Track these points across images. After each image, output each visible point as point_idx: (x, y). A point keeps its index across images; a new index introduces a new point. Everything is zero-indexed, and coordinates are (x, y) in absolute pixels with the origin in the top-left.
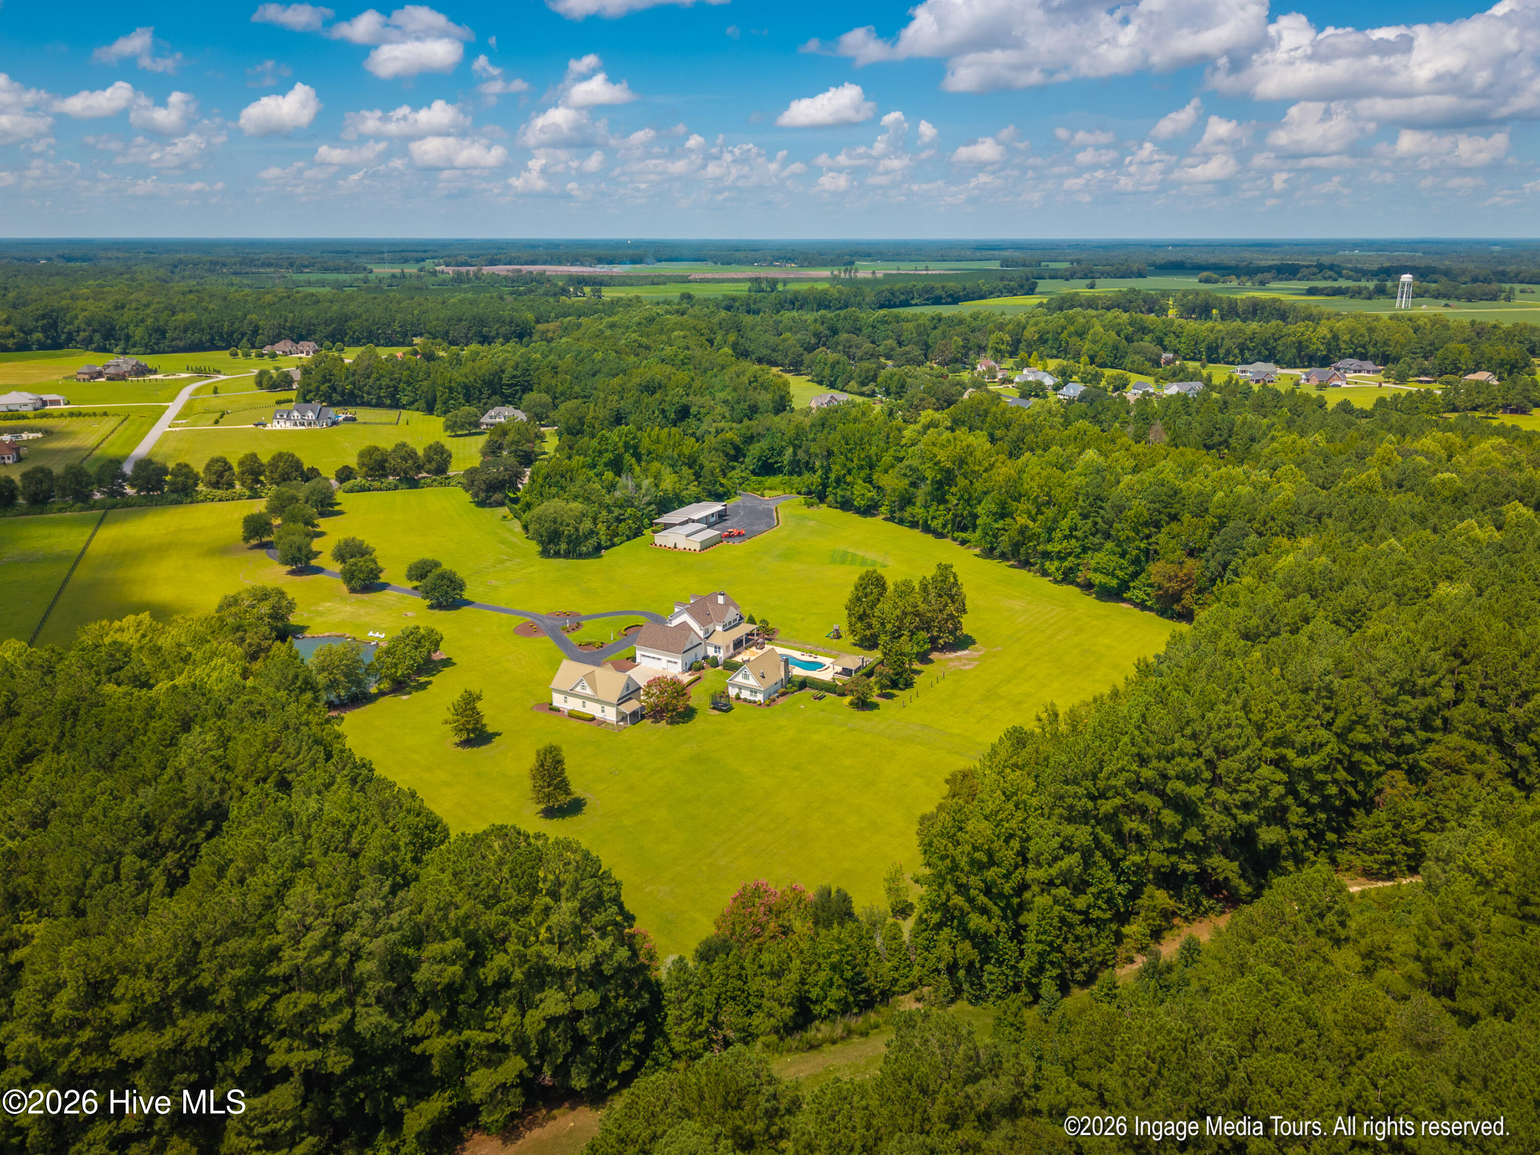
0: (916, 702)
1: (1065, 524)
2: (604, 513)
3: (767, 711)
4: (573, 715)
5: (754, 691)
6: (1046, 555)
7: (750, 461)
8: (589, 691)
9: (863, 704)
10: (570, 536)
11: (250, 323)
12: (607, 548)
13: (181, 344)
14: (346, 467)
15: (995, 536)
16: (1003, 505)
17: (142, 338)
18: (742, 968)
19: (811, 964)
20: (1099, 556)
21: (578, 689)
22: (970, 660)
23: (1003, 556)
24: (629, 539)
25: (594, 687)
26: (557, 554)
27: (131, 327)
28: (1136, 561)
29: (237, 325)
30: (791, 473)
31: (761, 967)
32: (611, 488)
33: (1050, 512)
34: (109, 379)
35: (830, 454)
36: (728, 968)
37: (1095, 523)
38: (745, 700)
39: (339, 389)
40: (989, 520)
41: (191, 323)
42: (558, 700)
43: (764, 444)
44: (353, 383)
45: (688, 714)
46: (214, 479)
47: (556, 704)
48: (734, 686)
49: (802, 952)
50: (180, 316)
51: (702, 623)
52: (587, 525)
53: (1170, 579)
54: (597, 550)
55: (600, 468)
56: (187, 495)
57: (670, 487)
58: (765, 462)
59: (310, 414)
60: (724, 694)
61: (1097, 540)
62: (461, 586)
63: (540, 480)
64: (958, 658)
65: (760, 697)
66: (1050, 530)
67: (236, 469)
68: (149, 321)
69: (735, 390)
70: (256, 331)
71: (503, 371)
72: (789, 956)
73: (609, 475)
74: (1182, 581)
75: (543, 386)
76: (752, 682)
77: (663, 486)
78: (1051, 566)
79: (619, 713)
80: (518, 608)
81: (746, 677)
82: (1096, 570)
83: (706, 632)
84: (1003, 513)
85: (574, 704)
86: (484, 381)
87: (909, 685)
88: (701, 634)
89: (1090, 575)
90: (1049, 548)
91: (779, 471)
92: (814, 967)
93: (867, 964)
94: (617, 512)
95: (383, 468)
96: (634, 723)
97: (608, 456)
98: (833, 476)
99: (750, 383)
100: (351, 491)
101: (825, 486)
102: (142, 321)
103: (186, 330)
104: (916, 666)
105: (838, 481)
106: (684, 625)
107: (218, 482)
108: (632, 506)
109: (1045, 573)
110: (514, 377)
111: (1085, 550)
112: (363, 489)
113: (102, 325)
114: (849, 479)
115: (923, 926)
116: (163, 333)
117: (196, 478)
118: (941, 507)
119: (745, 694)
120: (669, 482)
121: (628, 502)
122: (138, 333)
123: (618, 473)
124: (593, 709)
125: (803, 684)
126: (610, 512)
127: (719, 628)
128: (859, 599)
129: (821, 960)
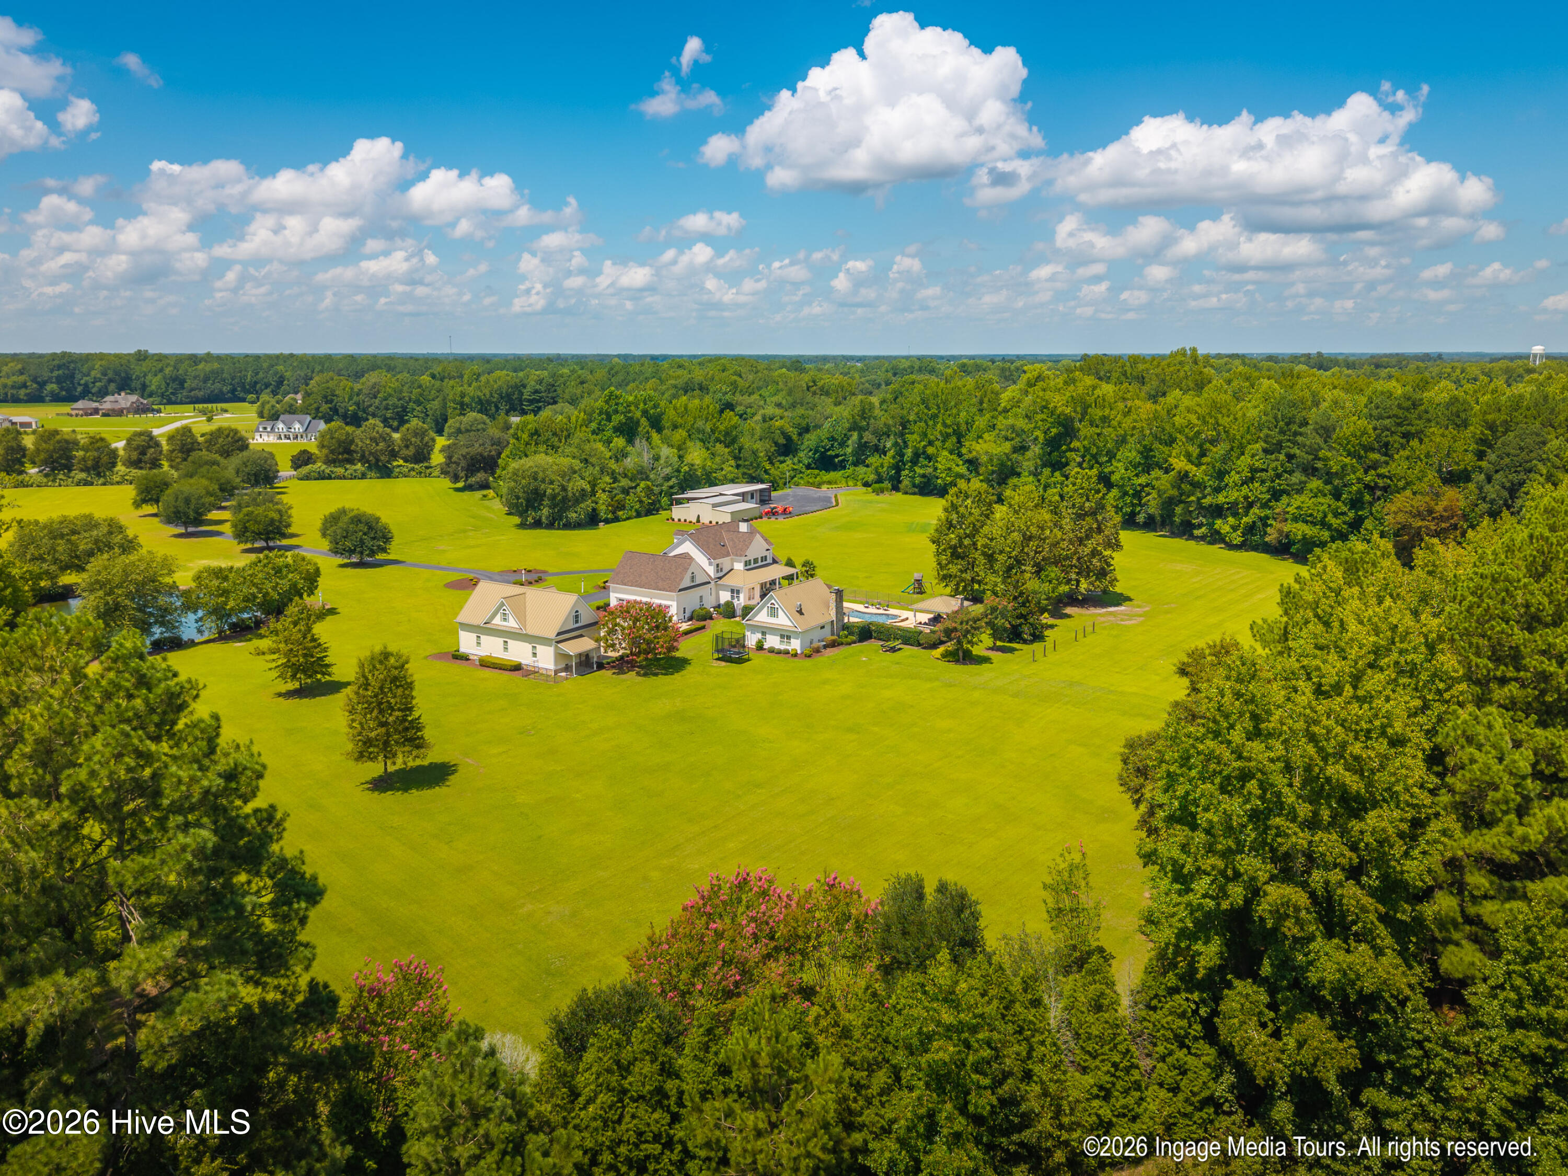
0: (1052, 657)
1: (1244, 462)
2: (608, 479)
3: (808, 663)
4: (486, 664)
5: (786, 636)
6: (1218, 511)
7: (804, 455)
8: (512, 623)
9: (963, 657)
10: (554, 497)
11: (276, 373)
12: (607, 521)
13: (200, 394)
14: (305, 452)
15: (1137, 495)
16: (1147, 452)
17: (159, 387)
18: (668, 1071)
19: (871, 1067)
20: (1297, 501)
21: (497, 621)
22: (1131, 617)
23: (1150, 525)
24: (639, 515)
25: (521, 617)
26: (537, 524)
27: (149, 377)
28: (1356, 503)
29: (261, 375)
30: (855, 464)
31: (724, 1070)
32: (620, 455)
33: (1219, 450)
34: (104, 415)
35: (904, 424)
36: (624, 1069)
37: (1290, 457)
38: (772, 651)
39: (341, 411)
40: (1130, 474)
41: (212, 372)
42: (467, 643)
43: (823, 433)
44: (358, 404)
45: (675, 665)
46: (134, 456)
47: (464, 649)
48: (754, 628)
49: (846, 1033)
50: (201, 366)
51: (712, 555)
52: (579, 484)
53: (1419, 515)
54: (593, 520)
55: (608, 434)
56: (99, 475)
57: (698, 462)
58: (823, 454)
59: (297, 426)
60: (740, 643)
61: (1297, 477)
62: (386, 537)
63: (525, 436)
64: (1111, 613)
65: (795, 645)
66: (1221, 475)
67: (165, 447)
68: (168, 371)
69: (790, 393)
70: (280, 383)
71: (524, 386)
72: (809, 1044)
73: (620, 442)
74: (1442, 519)
75: (567, 396)
76: (783, 620)
77: (688, 459)
78: (1223, 526)
79: (561, 656)
80: (462, 566)
81: (773, 612)
82: (1296, 519)
83: (718, 568)
84: (1148, 462)
85: (491, 647)
86: (501, 395)
87: (1037, 637)
88: (711, 571)
89: (1288, 527)
90: (1221, 499)
91: (842, 466)
92: (881, 1077)
93: (1028, 1076)
94: (624, 482)
95: (348, 451)
96: (581, 673)
97: (617, 419)
98: (909, 452)
99: (808, 388)
100: (307, 478)
101: (898, 468)
102: (161, 370)
103: (206, 380)
104: (1046, 619)
105: (917, 455)
106: (686, 557)
107: (140, 461)
108: (647, 478)
109: (1215, 538)
110: (536, 392)
111: (1276, 495)
112: (322, 477)
113: (117, 373)
114: (930, 450)
115: (1171, 979)
116: (182, 383)
117: (114, 454)
118: (1057, 474)
119: (773, 641)
120: (696, 456)
121: (641, 474)
122: (155, 382)
123: (630, 441)
124: (519, 652)
125: (865, 633)
126: (615, 480)
127: (739, 566)
128: (950, 525)
129: (900, 1058)
